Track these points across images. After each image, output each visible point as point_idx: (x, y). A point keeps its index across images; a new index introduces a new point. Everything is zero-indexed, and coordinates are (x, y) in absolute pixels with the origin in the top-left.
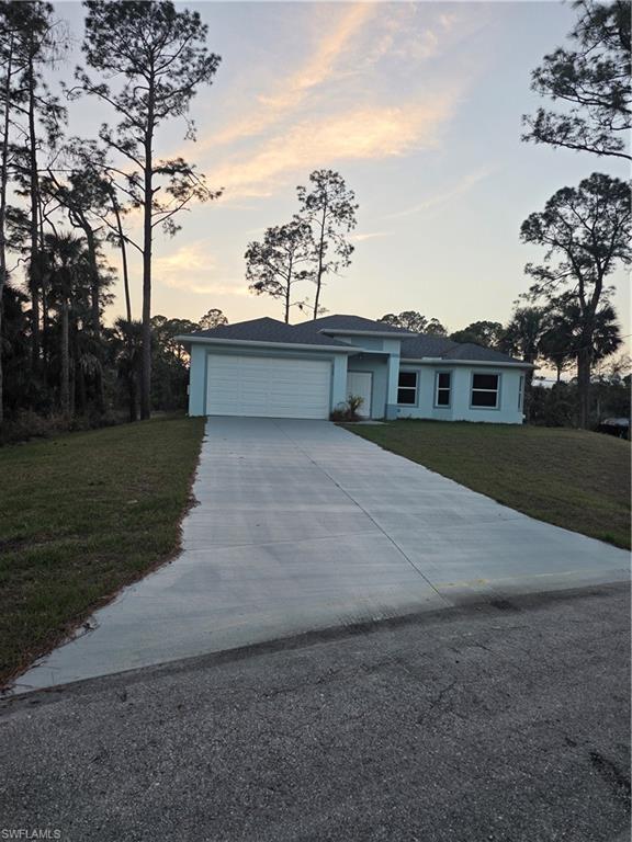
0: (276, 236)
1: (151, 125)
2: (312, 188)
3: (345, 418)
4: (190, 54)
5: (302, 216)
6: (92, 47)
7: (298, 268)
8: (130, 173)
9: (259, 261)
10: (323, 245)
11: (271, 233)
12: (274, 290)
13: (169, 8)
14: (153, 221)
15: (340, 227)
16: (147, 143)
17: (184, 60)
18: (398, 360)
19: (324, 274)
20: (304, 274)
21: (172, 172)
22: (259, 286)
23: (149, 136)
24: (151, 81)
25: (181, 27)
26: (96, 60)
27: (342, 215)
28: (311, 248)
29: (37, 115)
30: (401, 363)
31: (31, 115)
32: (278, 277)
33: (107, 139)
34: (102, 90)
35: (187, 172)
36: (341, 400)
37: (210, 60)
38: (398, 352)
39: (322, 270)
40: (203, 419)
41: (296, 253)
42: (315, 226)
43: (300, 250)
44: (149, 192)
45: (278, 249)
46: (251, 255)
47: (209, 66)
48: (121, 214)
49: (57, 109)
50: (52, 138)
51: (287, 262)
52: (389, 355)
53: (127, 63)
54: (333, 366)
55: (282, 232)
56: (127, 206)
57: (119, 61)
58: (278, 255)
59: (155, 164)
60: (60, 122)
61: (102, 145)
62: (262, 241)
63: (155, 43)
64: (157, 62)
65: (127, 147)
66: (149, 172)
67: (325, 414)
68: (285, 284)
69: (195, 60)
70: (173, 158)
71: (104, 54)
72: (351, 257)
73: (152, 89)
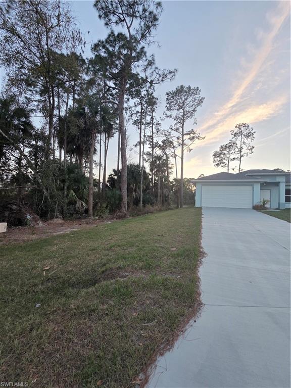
0: (223, 148)
1: (184, 122)
2: (236, 130)
3: (260, 208)
4: (195, 100)
5: (232, 140)
6: (168, 106)
7: (232, 157)
8: (177, 136)
9: (218, 157)
10: (241, 148)
11: (222, 147)
12: (223, 165)
13: (189, 88)
14: (184, 149)
15: (248, 141)
16: (182, 127)
17: (193, 101)
18: (285, 184)
19: (242, 158)
20: (234, 159)
21: (189, 134)
22: (217, 165)
23: (183, 125)
24: (184, 110)
25: (193, 93)
26: (169, 109)
27: (249, 136)
28: (237, 150)
29: (154, 127)
30: (286, 186)
31: (152, 127)
32: (224, 161)
33: (171, 129)
34: (170, 116)
35: (194, 133)
36: (257, 201)
37: (201, 100)
38: (285, 181)
39: (241, 156)
40: (200, 208)
41: (231, 152)
42: (238, 143)
43: (233, 151)
44: (183, 141)
45: (224, 152)
46: (215, 155)
47: (201, 101)
48: (175, 148)
49: (159, 124)
50: (157, 132)
51: (228, 156)
52: (279, 182)
53: (177, 107)
54: (253, 188)
55: (226, 146)
56: (177, 146)
57: (175, 108)
58: (224, 154)
59: (185, 132)
60: (159, 127)
61: (170, 130)
62: (218, 150)
63: (185, 100)
64: (185, 104)
65: (177, 130)
66: (183, 135)
67: (251, 207)
68: (227, 162)
69: (196, 101)
70: (190, 130)
71: (171, 107)
72: (253, 150)
73: (184, 112)
